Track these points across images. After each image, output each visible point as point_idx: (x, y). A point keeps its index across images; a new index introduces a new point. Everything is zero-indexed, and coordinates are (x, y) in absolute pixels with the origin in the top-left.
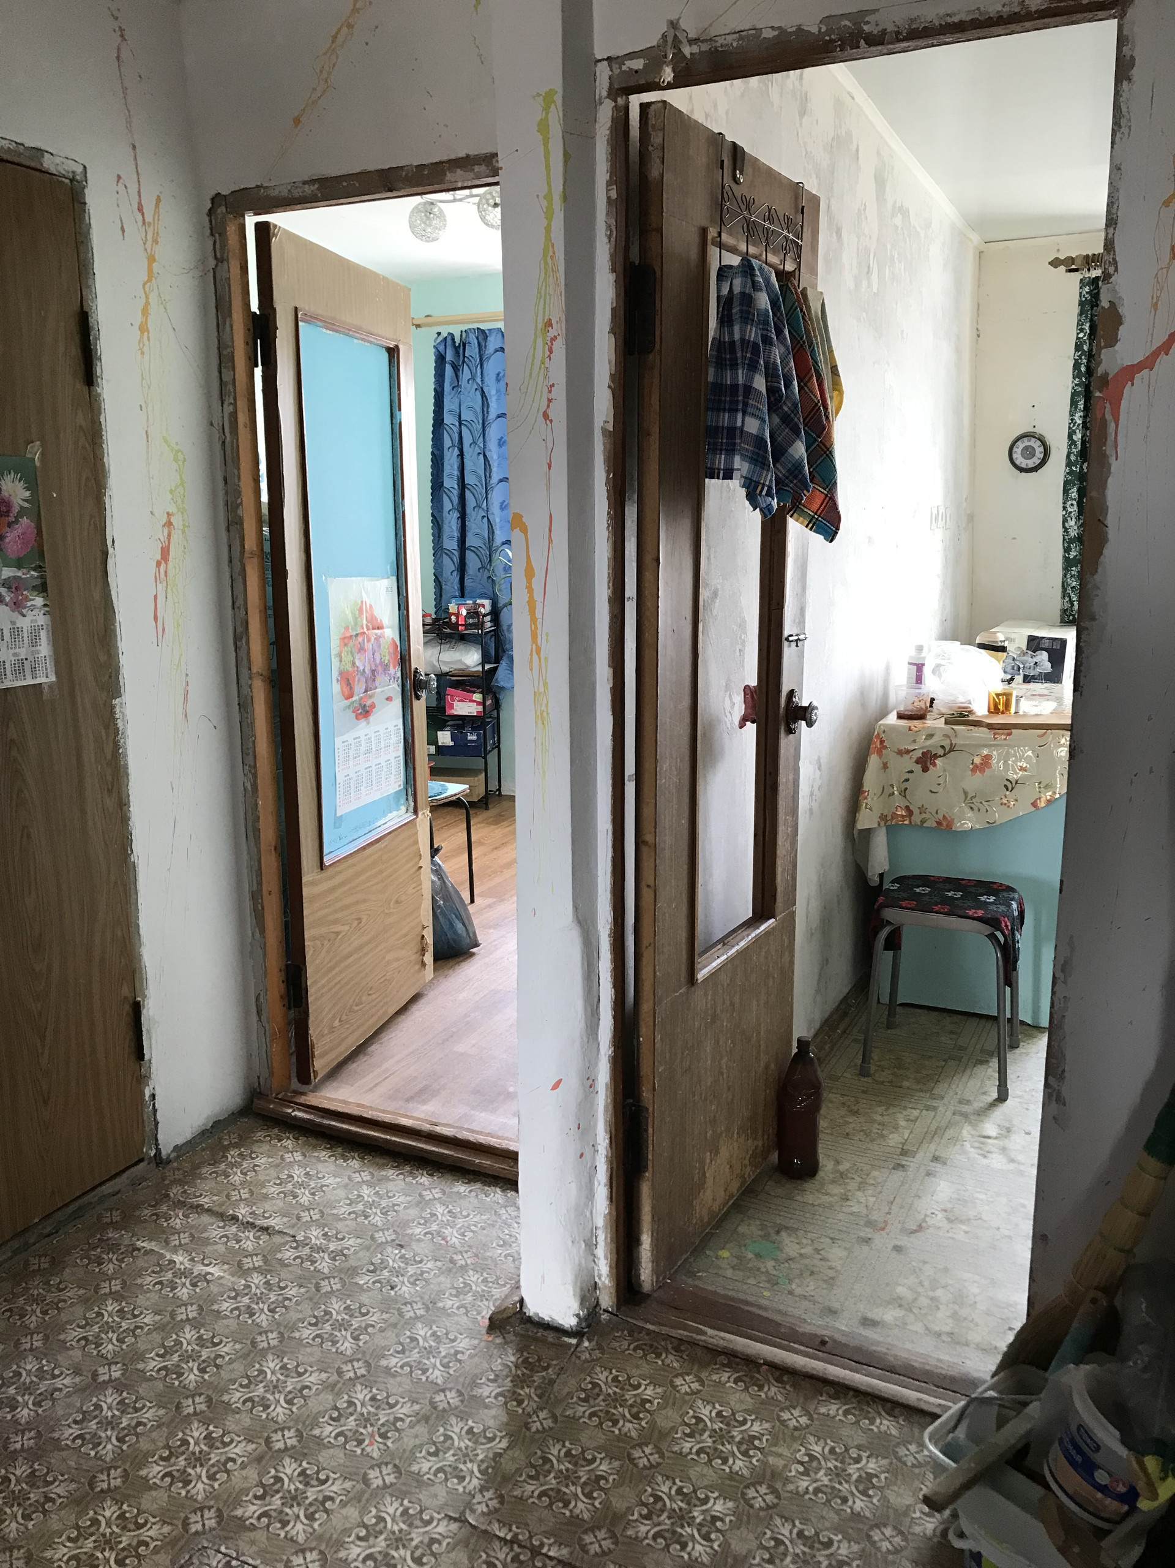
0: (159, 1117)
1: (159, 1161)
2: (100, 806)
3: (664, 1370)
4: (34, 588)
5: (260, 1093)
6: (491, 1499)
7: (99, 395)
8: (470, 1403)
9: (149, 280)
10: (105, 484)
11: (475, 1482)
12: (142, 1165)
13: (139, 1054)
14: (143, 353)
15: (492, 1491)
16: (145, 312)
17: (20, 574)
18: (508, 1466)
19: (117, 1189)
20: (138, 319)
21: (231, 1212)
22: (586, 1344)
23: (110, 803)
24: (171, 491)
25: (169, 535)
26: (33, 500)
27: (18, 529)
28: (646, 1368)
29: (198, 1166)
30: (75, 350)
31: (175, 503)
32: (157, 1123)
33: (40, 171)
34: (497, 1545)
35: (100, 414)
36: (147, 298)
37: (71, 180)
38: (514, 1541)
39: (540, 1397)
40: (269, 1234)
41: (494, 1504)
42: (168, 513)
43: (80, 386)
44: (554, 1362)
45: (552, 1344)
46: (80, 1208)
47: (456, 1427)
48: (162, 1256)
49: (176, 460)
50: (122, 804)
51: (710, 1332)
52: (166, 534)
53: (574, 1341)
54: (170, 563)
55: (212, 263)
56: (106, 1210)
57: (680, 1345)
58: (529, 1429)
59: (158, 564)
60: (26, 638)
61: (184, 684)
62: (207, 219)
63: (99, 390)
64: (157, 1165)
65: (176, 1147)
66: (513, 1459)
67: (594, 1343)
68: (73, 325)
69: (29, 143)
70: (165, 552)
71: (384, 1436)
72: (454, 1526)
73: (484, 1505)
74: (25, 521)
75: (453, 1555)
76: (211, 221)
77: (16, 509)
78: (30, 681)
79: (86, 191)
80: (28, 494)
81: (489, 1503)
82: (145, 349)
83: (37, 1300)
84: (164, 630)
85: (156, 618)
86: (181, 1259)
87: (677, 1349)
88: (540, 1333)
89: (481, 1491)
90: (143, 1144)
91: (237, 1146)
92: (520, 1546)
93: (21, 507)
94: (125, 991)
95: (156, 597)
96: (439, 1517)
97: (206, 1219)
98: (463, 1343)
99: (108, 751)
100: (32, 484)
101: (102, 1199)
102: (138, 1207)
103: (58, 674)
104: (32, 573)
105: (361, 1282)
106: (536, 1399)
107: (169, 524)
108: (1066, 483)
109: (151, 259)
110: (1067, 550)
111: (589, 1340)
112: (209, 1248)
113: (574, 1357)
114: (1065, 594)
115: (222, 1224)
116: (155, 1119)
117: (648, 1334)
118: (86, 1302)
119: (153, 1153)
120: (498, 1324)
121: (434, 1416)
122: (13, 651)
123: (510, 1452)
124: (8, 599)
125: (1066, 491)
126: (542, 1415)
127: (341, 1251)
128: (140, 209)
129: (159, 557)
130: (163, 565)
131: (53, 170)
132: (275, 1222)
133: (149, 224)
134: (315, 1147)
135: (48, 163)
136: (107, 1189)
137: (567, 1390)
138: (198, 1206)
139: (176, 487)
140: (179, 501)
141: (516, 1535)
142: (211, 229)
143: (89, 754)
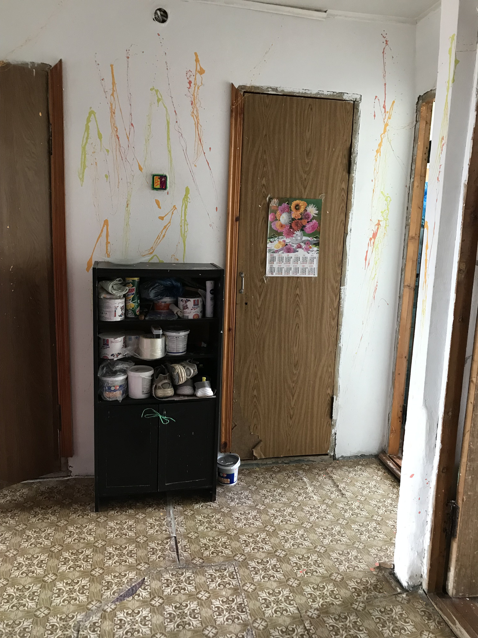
0: (337, 442)
1: (334, 457)
2: (329, 323)
3: (425, 626)
4: (315, 244)
5: (385, 452)
6: (315, 614)
7: (353, 177)
8: (342, 584)
9: (384, 133)
10: (351, 209)
11: (317, 606)
12: (327, 456)
13: (331, 417)
14: (376, 160)
15: (318, 612)
16: (380, 145)
17: (309, 239)
18: (332, 609)
19: (315, 460)
20: (376, 148)
21: (338, 484)
22: (404, 596)
23: (334, 323)
24: (382, 212)
25: (378, 228)
26: (319, 214)
27: (311, 224)
28: (418, 619)
29: (344, 466)
30: (345, 161)
31: (383, 217)
32: (335, 444)
33: (342, 100)
34: (302, 627)
35: (352, 183)
36: (382, 140)
37: (354, 102)
38: (308, 631)
39: (367, 599)
40: (342, 497)
41: (315, 616)
42: (379, 220)
43: (345, 174)
44: (385, 593)
45: (392, 587)
46: (299, 460)
47: (330, 587)
48: (306, 485)
49: (386, 200)
50: (338, 325)
51: (458, 625)
52: (376, 228)
53: (399, 591)
54: (376, 240)
55: (415, 122)
56: (306, 464)
57: (442, 622)
58: (351, 605)
59: (371, 239)
60: (308, 261)
61: (375, 285)
62: (416, 106)
63: (353, 175)
64: (334, 459)
65: (342, 456)
66: (336, 609)
67: (408, 597)
68: (346, 153)
69: (338, 91)
70: (375, 235)
71: (307, 573)
72: (296, 611)
73: (311, 614)
74: (314, 221)
75: (286, 618)
76: (417, 107)
77: (312, 217)
78: (307, 275)
79: (360, 104)
80: (317, 212)
81: (314, 615)
82: (378, 159)
83: (265, 478)
84: (369, 264)
85: (366, 259)
86: (310, 489)
87: (439, 623)
88: (392, 581)
89: (315, 609)
90: (328, 449)
91: (362, 465)
92: (308, 633)
93: (314, 216)
94: (329, 391)
95: (367, 252)
96: (295, 606)
97: (330, 482)
98: (362, 566)
99: (336, 304)
100: (319, 209)
101: (309, 461)
102: (315, 468)
103: (319, 274)
104: (314, 239)
105: (353, 527)
106: (365, 599)
107: (379, 224)
109: (386, 125)
111: (407, 595)
112: (321, 491)
113: (394, 596)
115: (332, 486)
116: (335, 442)
117: (433, 609)
118: (275, 485)
119: (332, 454)
120: (380, 568)
121: (327, 579)
122: (303, 265)
123: (337, 607)
124: (303, 247)
126: (361, 604)
127: (358, 514)
128: (384, 107)
129: (371, 237)
130: (373, 240)
131: (347, 99)
132: (348, 494)
133: (388, 112)
134: (387, 479)
135: (345, 97)
136: (311, 458)
137: (379, 604)
138: (331, 477)
139: (385, 211)
140: (385, 216)
141: (310, 629)
142: (417, 110)
143: (327, 304)
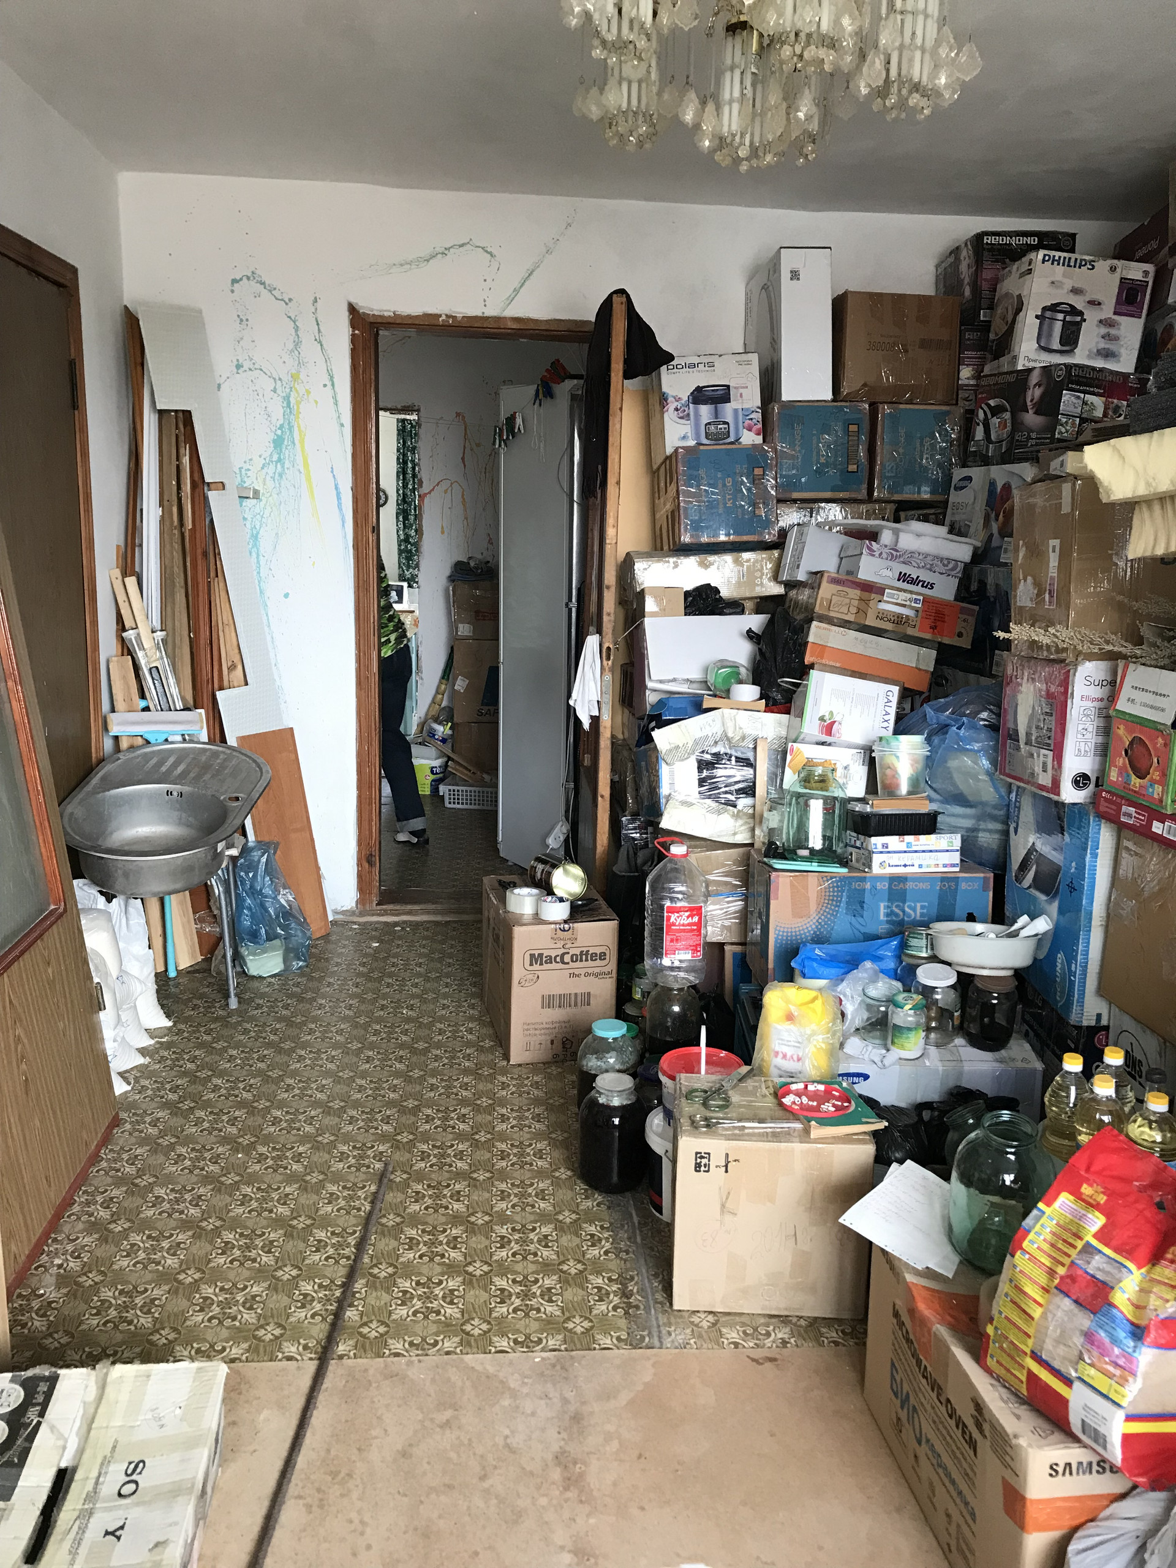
108: (397, 514)
110: (400, 545)
114: (400, 567)
125: (397, 518)
